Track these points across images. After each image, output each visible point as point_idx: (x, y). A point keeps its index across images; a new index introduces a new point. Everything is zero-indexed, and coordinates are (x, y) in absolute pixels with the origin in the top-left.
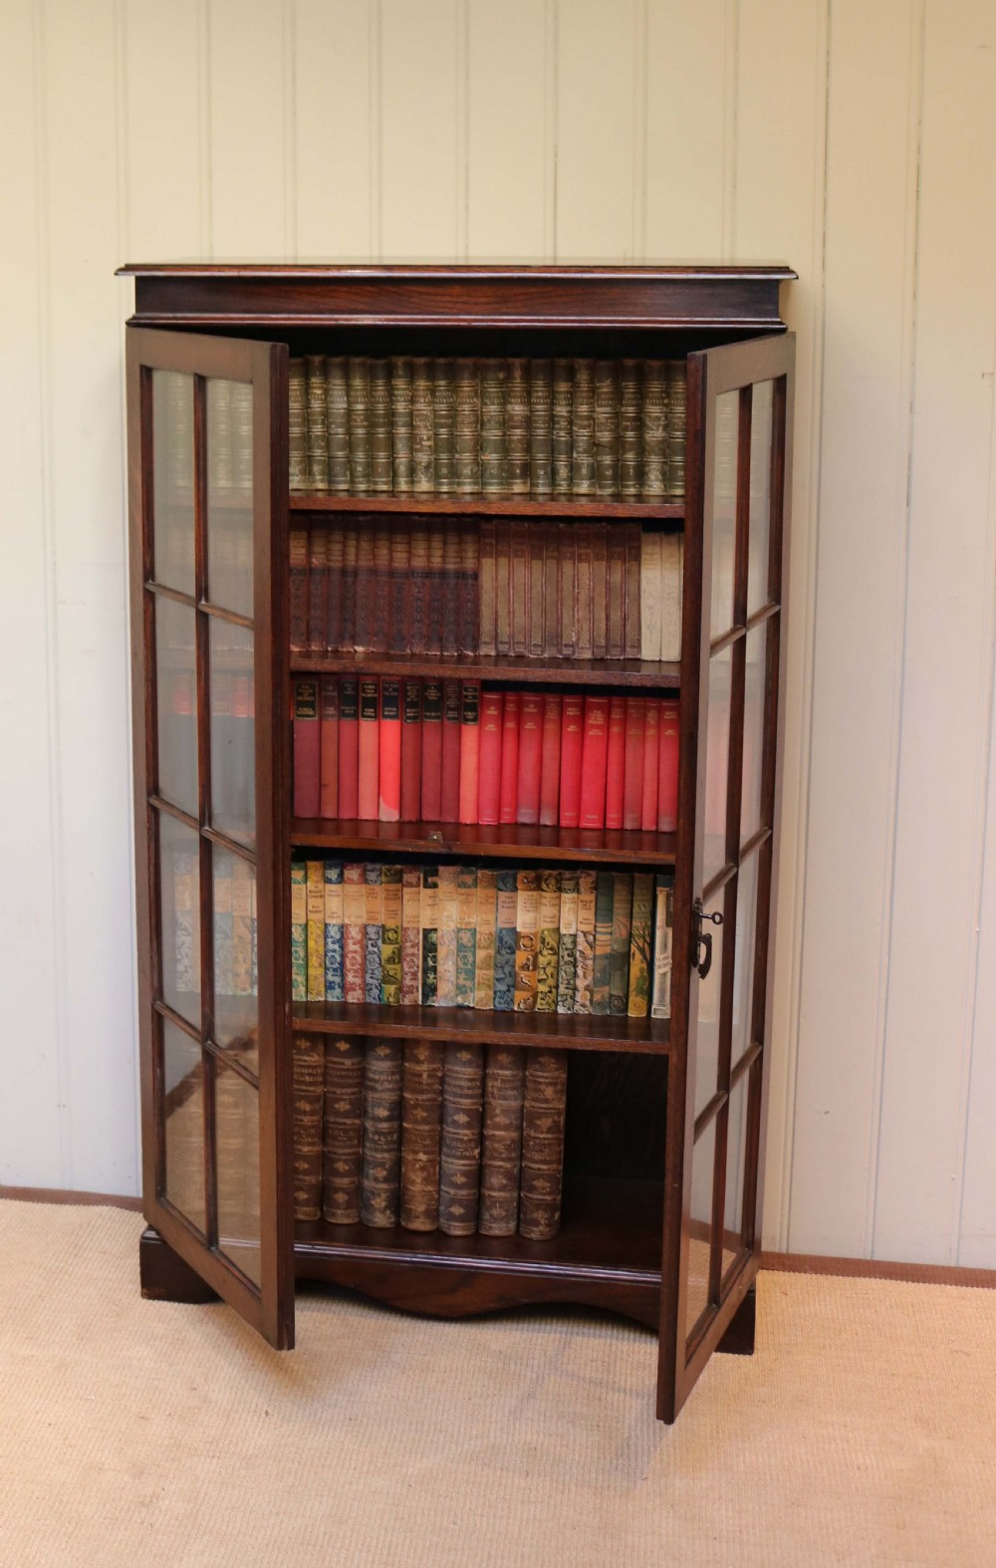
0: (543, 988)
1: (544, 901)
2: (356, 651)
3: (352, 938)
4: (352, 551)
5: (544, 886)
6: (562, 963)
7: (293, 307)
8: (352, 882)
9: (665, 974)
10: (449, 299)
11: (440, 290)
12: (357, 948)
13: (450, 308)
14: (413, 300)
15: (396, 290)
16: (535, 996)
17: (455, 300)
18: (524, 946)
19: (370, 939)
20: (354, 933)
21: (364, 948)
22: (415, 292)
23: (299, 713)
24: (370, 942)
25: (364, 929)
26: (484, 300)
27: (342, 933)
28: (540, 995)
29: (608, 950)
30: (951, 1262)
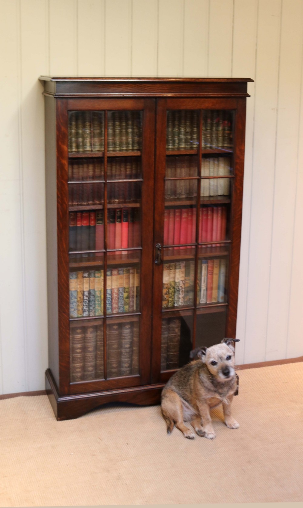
0: (170, 299)
1: (171, 273)
2: (115, 201)
3: (109, 293)
4: (114, 169)
5: (171, 268)
6: (176, 291)
7: (108, 91)
8: (115, 275)
9: (204, 290)
10: (156, 88)
11: (154, 85)
12: (110, 296)
13: (156, 91)
14: (145, 88)
15: (140, 85)
16: (168, 302)
17: (158, 88)
18: (166, 287)
19: (121, 292)
20: (116, 291)
21: (118, 295)
22: (146, 86)
23: (98, 223)
24: (120, 293)
25: (118, 290)
26: (166, 88)
27: (111, 292)
28: (170, 302)
29: (188, 285)
30: (263, 361)
